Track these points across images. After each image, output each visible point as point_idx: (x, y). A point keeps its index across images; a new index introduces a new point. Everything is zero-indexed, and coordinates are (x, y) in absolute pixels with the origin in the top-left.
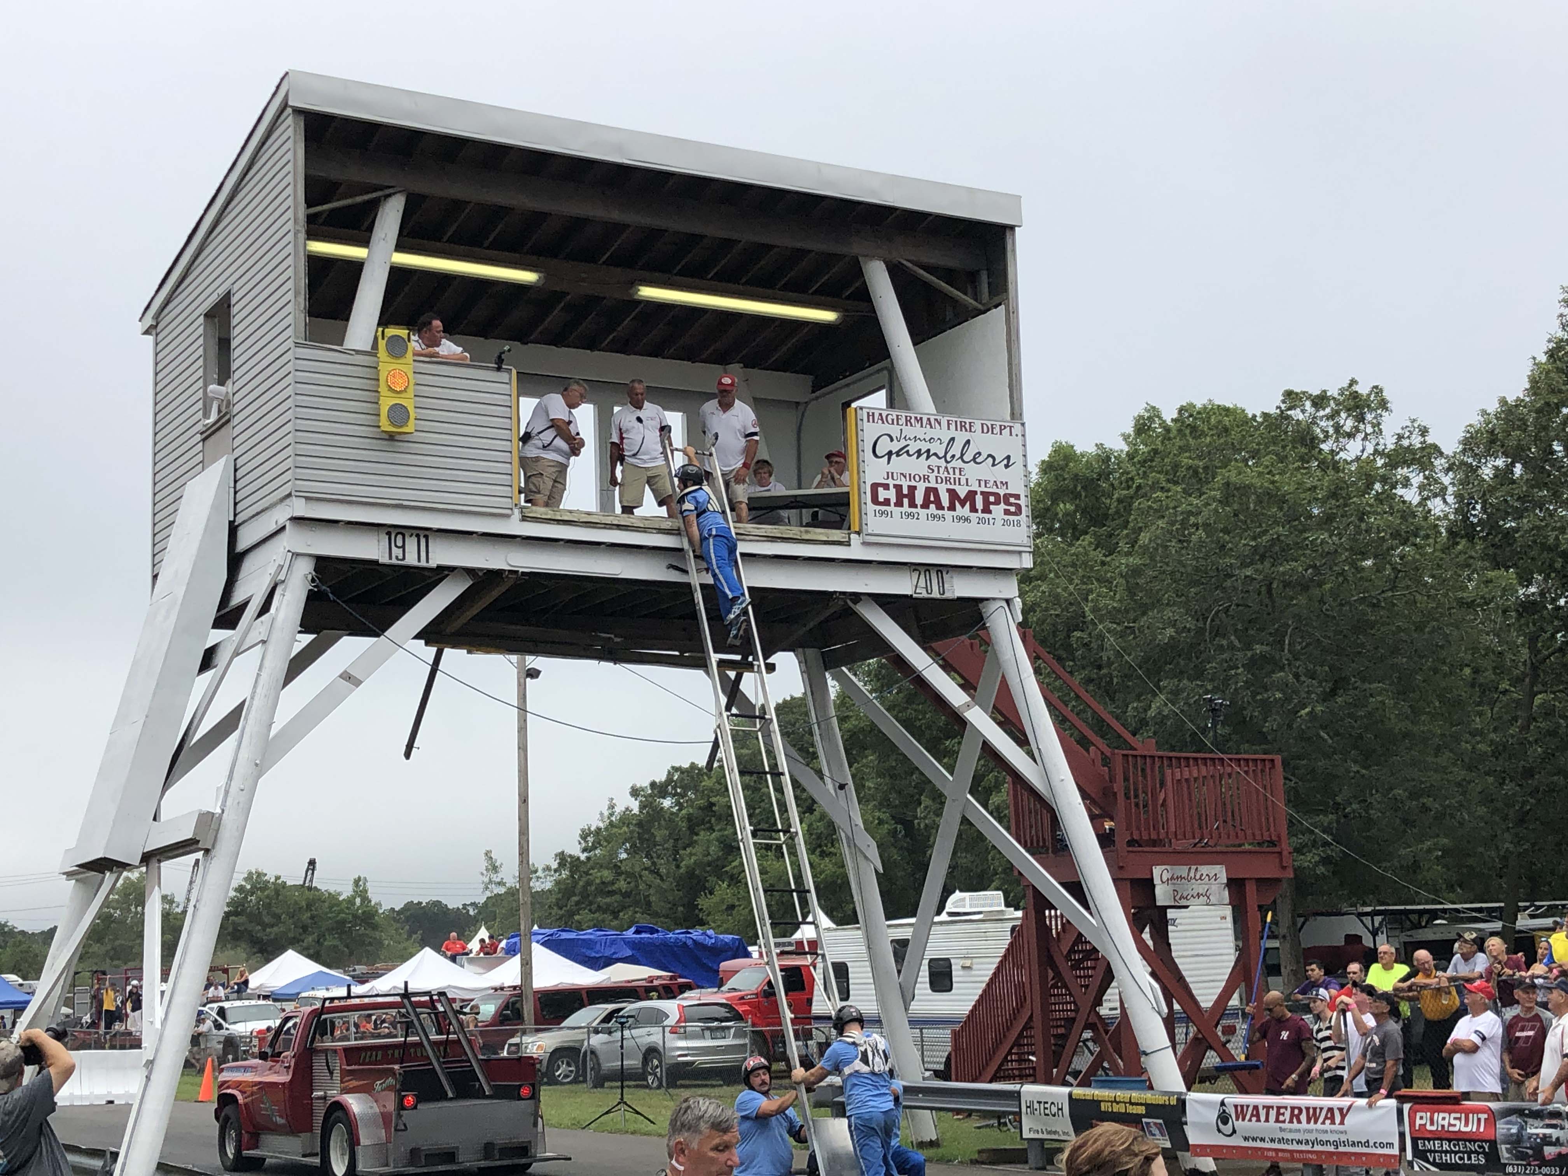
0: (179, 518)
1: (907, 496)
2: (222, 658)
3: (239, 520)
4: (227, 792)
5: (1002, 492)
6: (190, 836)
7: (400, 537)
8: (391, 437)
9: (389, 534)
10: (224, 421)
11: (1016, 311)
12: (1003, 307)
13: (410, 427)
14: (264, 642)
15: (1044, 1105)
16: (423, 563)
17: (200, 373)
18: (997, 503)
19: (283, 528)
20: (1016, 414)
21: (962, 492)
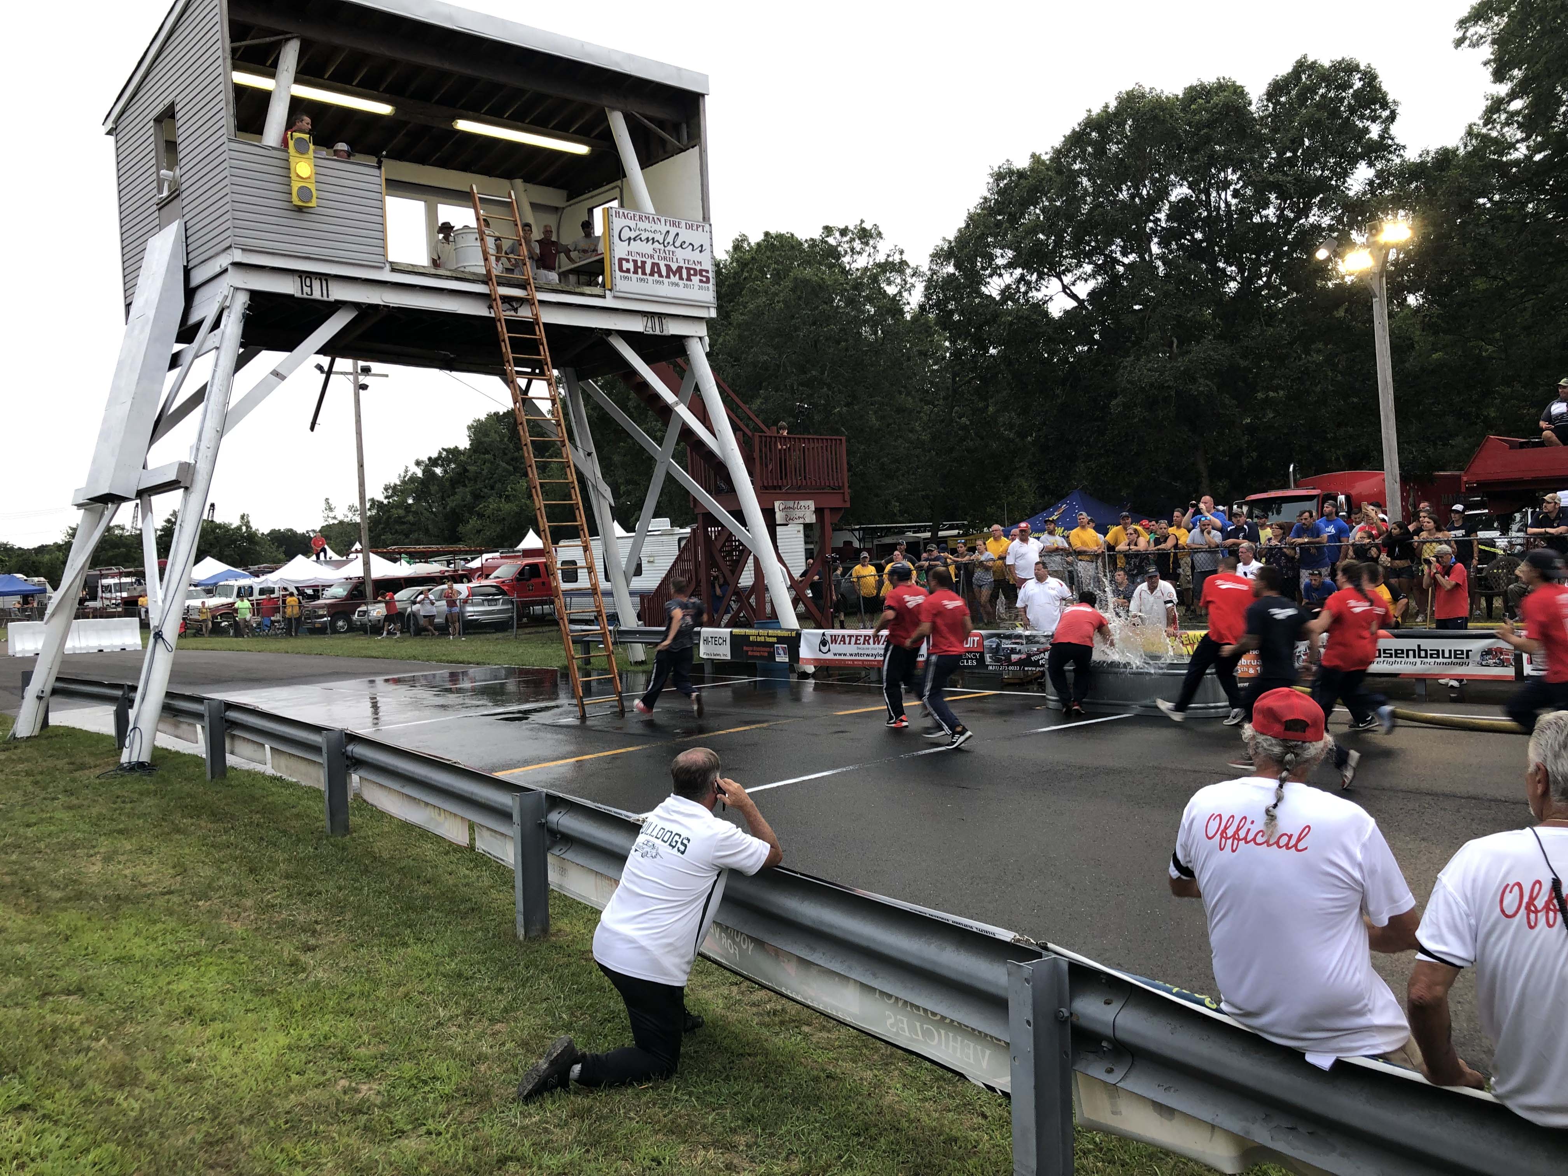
0: (144, 263)
1: (639, 267)
2: (186, 359)
3: (191, 265)
4: (198, 449)
5: (698, 268)
6: (173, 478)
7: (308, 280)
8: (300, 209)
9: (301, 277)
10: (175, 194)
11: (706, 151)
12: (697, 148)
13: (313, 204)
14: (217, 348)
15: (715, 640)
16: (325, 298)
17: (153, 161)
18: (695, 275)
19: (226, 270)
20: (706, 218)
21: (674, 267)
